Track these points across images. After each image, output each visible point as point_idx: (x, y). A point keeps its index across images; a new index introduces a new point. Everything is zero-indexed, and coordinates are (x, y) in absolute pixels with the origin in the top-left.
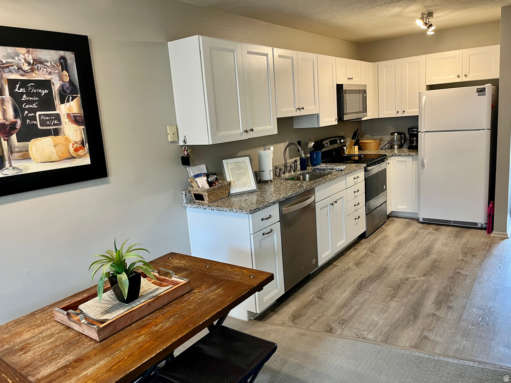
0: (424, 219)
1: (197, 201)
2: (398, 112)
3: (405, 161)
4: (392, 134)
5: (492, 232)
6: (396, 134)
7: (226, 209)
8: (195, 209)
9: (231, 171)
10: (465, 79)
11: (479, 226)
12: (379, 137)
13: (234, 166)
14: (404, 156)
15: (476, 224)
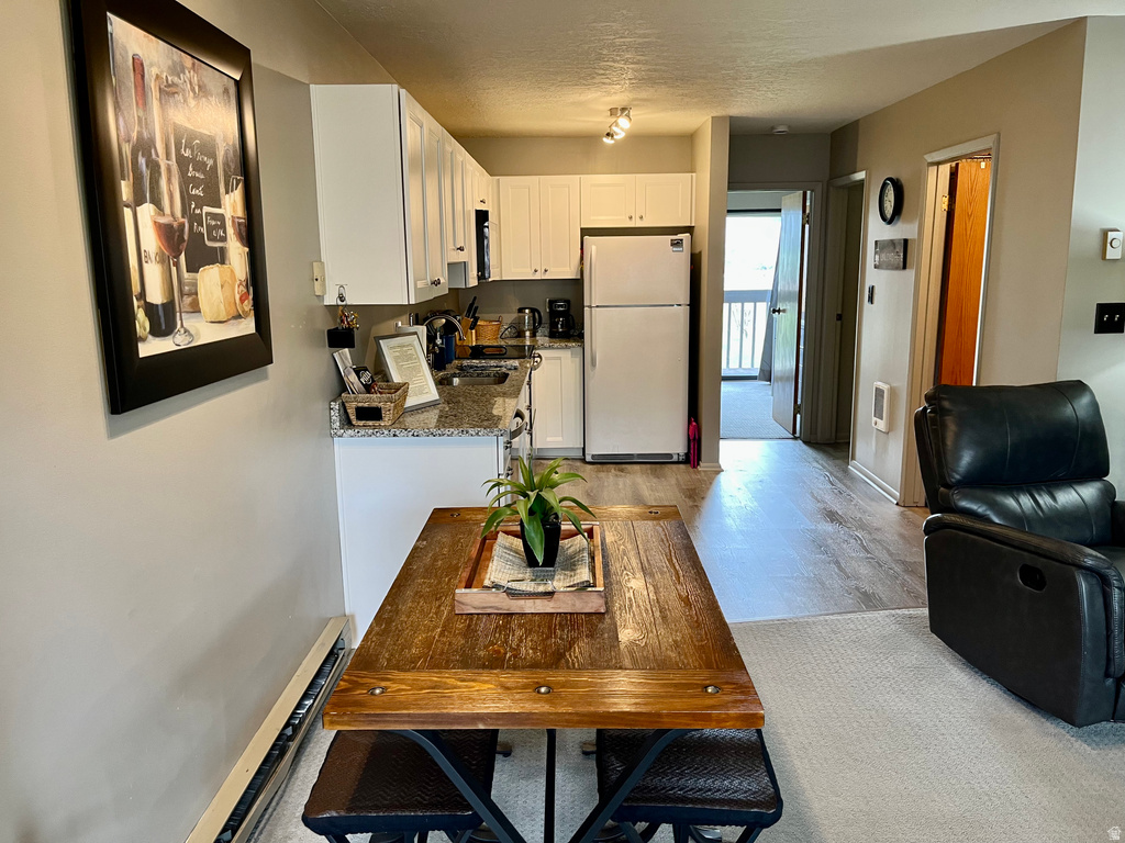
0: (593, 456)
1: (361, 423)
2: (536, 271)
3: (560, 358)
4: (521, 310)
5: (698, 464)
6: (527, 311)
7: (452, 430)
8: (366, 438)
9: (397, 363)
10: (639, 224)
11: (675, 458)
12: (495, 316)
13: (398, 354)
14: (557, 348)
15: (670, 456)
